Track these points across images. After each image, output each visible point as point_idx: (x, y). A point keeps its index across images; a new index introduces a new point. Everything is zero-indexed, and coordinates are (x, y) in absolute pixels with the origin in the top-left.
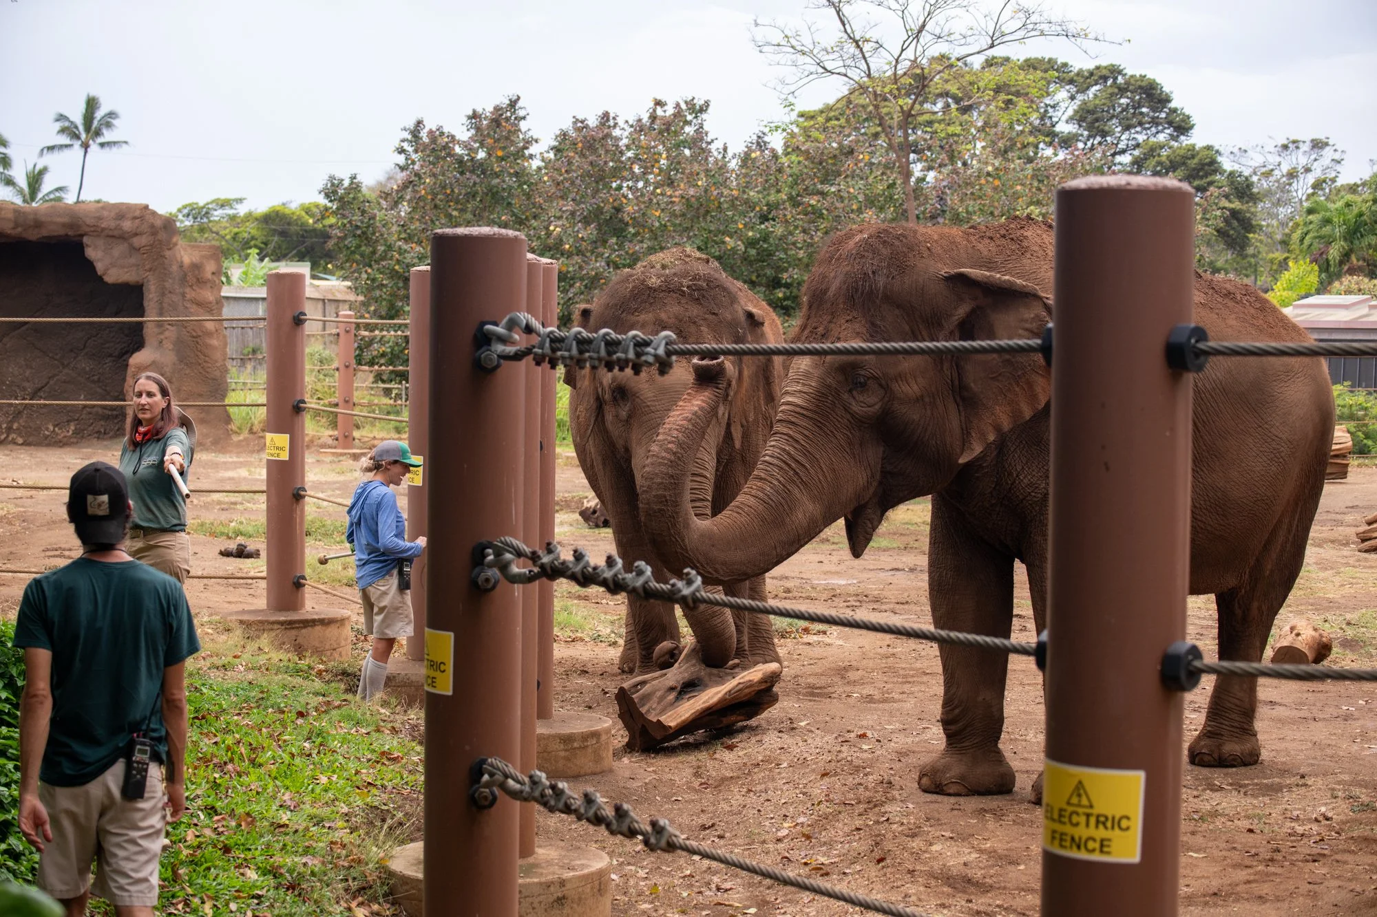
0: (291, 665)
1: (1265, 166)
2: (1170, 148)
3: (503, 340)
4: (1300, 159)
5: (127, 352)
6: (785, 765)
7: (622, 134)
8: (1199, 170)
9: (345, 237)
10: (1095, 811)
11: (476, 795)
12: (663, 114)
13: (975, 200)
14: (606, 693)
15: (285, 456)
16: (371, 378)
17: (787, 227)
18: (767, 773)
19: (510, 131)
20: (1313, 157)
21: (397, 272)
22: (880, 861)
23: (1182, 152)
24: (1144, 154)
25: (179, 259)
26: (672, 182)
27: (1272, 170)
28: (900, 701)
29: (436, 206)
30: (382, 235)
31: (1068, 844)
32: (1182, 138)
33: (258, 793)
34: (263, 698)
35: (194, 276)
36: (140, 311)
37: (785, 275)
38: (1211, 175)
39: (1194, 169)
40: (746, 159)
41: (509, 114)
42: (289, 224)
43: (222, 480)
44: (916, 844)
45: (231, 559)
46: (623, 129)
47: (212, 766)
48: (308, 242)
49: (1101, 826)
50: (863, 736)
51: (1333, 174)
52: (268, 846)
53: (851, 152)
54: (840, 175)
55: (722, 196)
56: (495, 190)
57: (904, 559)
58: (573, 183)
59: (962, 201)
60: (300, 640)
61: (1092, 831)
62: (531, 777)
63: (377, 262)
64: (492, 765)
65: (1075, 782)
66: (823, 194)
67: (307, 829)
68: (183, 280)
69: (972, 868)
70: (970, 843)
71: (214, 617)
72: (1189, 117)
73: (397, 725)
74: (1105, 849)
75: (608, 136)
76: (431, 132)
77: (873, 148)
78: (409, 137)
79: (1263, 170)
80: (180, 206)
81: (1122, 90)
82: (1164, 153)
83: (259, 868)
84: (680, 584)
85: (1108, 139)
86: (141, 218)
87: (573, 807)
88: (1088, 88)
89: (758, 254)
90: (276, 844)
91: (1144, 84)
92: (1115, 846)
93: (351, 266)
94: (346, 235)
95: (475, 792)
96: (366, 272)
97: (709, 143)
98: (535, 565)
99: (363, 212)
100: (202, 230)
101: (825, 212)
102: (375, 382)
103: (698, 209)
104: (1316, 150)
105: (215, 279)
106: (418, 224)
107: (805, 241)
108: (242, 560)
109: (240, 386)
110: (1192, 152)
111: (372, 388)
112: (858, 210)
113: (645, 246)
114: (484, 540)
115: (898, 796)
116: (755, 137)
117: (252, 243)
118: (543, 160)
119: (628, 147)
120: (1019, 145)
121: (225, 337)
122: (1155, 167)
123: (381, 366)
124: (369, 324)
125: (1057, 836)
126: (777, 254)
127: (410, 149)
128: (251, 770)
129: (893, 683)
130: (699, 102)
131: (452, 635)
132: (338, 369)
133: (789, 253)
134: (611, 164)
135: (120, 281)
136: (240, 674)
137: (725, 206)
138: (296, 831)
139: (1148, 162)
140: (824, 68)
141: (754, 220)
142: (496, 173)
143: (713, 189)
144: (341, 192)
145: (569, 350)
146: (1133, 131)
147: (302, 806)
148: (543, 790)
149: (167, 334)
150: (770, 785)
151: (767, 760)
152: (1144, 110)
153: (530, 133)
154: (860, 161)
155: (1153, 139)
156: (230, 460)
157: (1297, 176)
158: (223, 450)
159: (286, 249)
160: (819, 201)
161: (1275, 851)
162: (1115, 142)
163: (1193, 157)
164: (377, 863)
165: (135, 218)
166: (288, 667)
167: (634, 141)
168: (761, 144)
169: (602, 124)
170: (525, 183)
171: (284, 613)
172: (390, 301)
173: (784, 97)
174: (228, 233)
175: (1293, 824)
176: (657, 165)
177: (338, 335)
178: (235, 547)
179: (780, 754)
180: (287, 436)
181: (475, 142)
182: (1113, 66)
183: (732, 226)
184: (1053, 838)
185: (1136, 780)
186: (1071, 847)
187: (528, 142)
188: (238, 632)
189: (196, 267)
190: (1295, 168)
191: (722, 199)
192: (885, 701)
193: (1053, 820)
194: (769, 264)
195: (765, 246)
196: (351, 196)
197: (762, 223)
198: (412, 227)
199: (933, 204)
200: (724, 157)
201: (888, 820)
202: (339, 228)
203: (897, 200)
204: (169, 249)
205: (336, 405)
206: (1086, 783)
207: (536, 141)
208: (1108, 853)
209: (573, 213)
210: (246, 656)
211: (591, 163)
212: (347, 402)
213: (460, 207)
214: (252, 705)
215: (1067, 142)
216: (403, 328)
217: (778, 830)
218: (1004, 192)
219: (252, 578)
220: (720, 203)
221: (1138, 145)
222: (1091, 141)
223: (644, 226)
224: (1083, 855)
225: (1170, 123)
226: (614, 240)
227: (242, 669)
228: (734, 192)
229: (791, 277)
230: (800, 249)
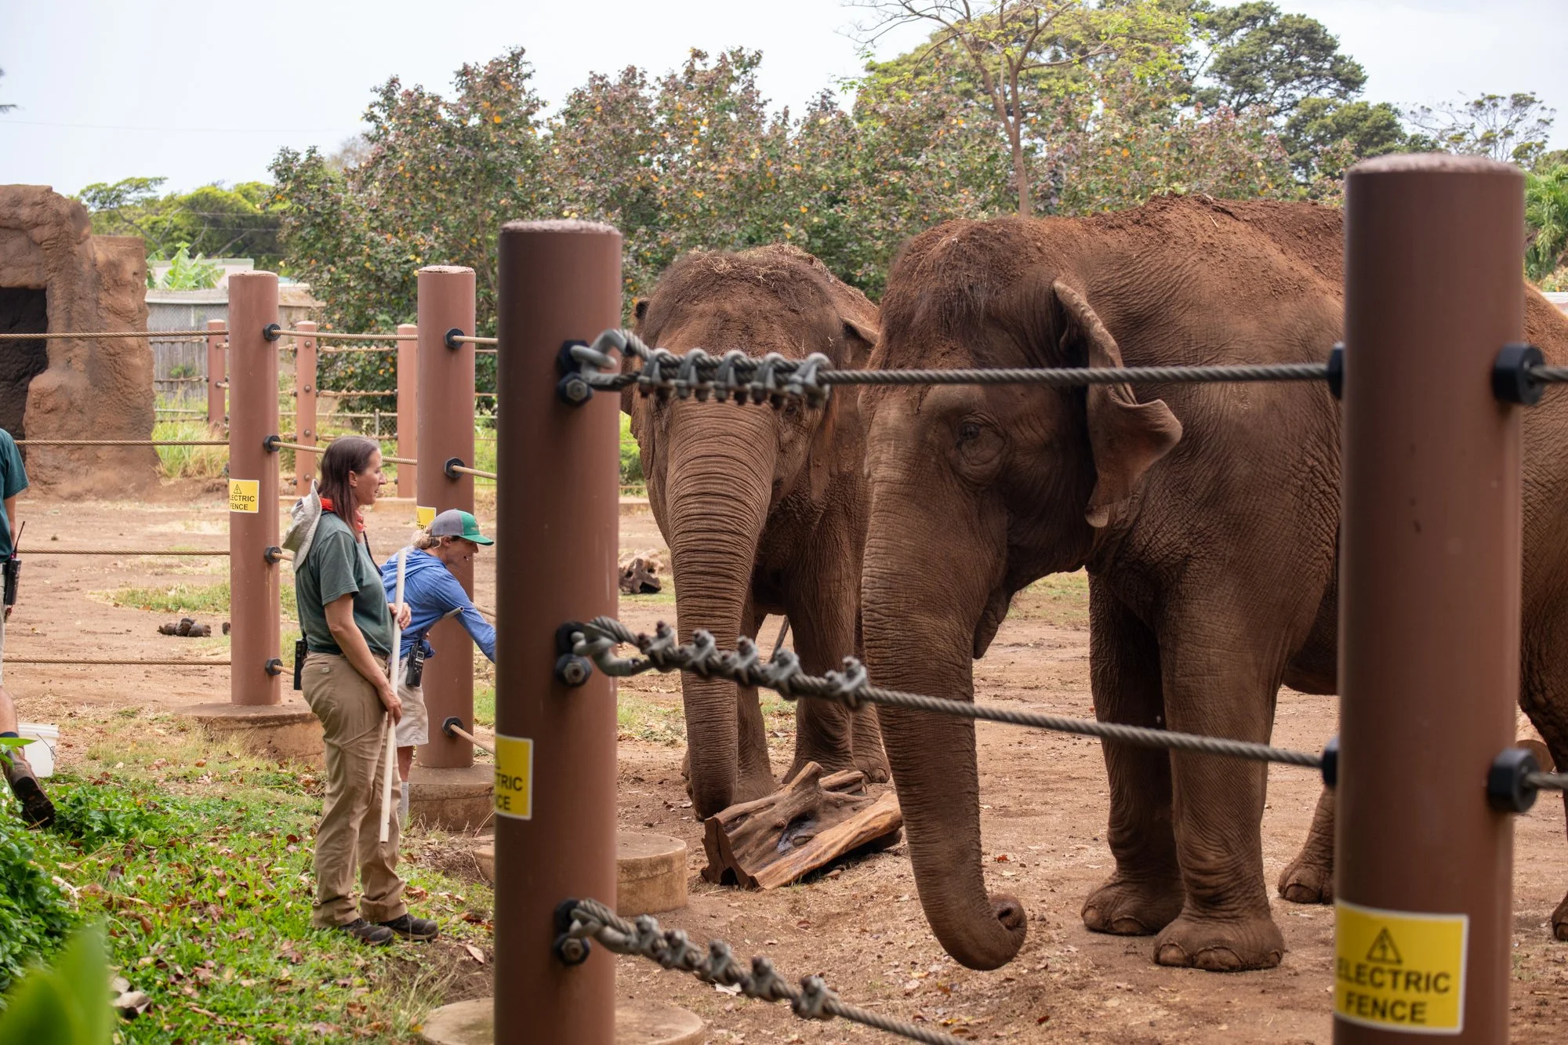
0: (271, 775)
1: (1454, 129)
2: (1336, 107)
3: (595, 364)
4: (1499, 120)
5: (25, 375)
6: (906, 897)
7: (651, 93)
8: (1373, 136)
9: (301, 227)
10: (1406, 967)
11: (564, 947)
12: (703, 68)
13: (1098, 175)
14: (670, 807)
15: (254, 508)
16: (336, 405)
17: (860, 211)
18: (885, 908)
19: (510, 92)
20: (1514, 117)
21: (368, 271)
22: (1041, 1021)
23: (1351, 112)
24: (1304, 115)
25: (91, 257)
26: (716, 155)
27: (1463, 134)
28: (1042, 813)
29: (416, 187)
30: (348, 224)
31: (1369, 1009)
32: (1352, 94)
33: (250, 942)
34: (241, 819)
35: (111, 278)
36: (42, 323)
37: (859, 272)
38: (1388, 140)
39: (1367, 134)
40: (812, 126)
41: (510, 70)
42: (222, 210)
43: (151, 537)
44: (1086, 998)
45: (174, 639)
46: (654, 88)
47: (189, 908)
48: (247, 233)
49: (1412, 988)
50: (1003, 859)
51: (1540, 139)
52: (268, 1010)
53: (942, 116)
54: (928, 145)
55: (781, 173)
56: (491, 166)
57: (1026, 632)
58: (590, 156)
59: (1081, 175)
60: (275, 742)
61: (1400, 994)
62: (639, 925)
63: (343, 258)
64: (585, 909)
65: (1377, 932)
66: (905, 168)
67: (315, 988)
68: (97, 281)
69: (1161, 1029)
70: (1154, 996)
71: (161, 714)
72: (1359, 68)
73: (415, 852)
74: (1418, 1016)
75: (634, 96)
76: (409, 94)
77: (969, 110)
78: (381, 99)
79: (1452, 134)
80: (84, 188)
81: (1276, 34)
82: (1329, 113)
83: (258, 1039)
84: (839, 677)
85: (1259, 96)
86: (43, 203)
87: (697, 963)
88: (1232, 32)
89: (825, 245)
90: (277, 1008)
91: (1302, 26)
92: (1430, 1013)
93: (309, 263)
94: (303, 224)
95: (561, 944)
96: (329, 271)
97: (761, 105)
98: (643, 651)
99: (325, 195)
100: (111, 218)
101: (909, 192)
102: (342, 410)
103: (750, 189)
104: (1518, 109)
105: (137, 280)
106: (393, 209)
107: (884, 229)
108: (189, 639)
109: (168, 417)
110: (1364, 112)
111: (337, 418)
112: (949, 189)
113: (683, 235)
114: (571, 620)
115: (1055, 937)
116: (819, 98)
117: (175, 234)
118: (551, 128)
119: (659, 110)
120: (1153, 105)
121: (150, 354)
122: (1317, 131)
123: (349, 390)
124: (332, 338)
125: (1355, 999)
126: (849, 245)
127: (383, 115)
128: (239, 912)
129: (1032, 790)
130: (748, 53)
131: (530, 742)
132: (295, 395)
133: (864, 243)
134: (638, 132)
135: (17, 284)
136: (205, 789)
137: (785, 184)
138: (302, 991)
139: (1309, 125)
140: (910, 9)
141: (820, 203)
142: (492, 145)
143: (769, 164)
144: (296, 169)
145: (687, 378)
146: (1289, 86)
147: (306, 957)
148: (655, 941)
149: (77, 351)
150: (889, 923)
151: (883, 891)
152: (1303, 59)
153: (535, 95)
154: (952, 127)
155: (1313, 96)
156: (160, 510)
157: (1495, 142)
158: (150, 499)
159: (219, 241)
160: (901, 178)
161: (1541, 1004)
162: (1267, 100)
163: (1365, 118)
164: (408, 1030)
165: (35, 204)
166: (267, 778)
167: (666, 105)
168: (826, 105)
169: (627, 82)
170: (528, 157)
171: (253, 708)
172: (359, 307)
173: (862, 46)
174: (145, 222)
175: (1557, 969)
176: (696, 133)
177: (295, 351)
178: (179, 623)
179: (898, 884)
180: (257, 483)
181: (467, 105)
182: (1264, 4)
183: (793, 209)
184: (1349, 1003)
185: (1457, 927)
186: (1373, 1014)
187: (534, 106)
188: (199, 733)
189: (113, 266)
190: (1492, 131)
191: (781, 177)
192: (1024, 814)
193: (1348, 979)
194: (838, 258)
195: (834, 235)
196: (310, 173)
197: (831, 206)
198: (387, 214)
199: (1045, 180)
200: (784, 123)
201: (1046, 967)
202: (293, 215)
203: (1000, 175)
204: (79, 243)
205: (295, 440)
206: (1393, 932)
207: (544, 105)
208: (1422, 1021)
209: (592, 195)
210: (212, 765)
211: (614, 131)
212: (307, 436)
213: (447, 187)
214: (230, 828)
215: (1207, 100)
216: (375, 342)
217: (905, 981)
218: (1136, 165)
219: (206, 664)
220: (777, 181)
221: (1295, 104)
222: (1237, 98)
223: (682, 211)
224: (1388, 1024)
225: (1336, 76)
226: (643, 229)
227: (209, 781)
228: (796, 168)
229: (866, 274)
230: (878, 238)
